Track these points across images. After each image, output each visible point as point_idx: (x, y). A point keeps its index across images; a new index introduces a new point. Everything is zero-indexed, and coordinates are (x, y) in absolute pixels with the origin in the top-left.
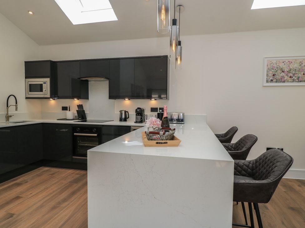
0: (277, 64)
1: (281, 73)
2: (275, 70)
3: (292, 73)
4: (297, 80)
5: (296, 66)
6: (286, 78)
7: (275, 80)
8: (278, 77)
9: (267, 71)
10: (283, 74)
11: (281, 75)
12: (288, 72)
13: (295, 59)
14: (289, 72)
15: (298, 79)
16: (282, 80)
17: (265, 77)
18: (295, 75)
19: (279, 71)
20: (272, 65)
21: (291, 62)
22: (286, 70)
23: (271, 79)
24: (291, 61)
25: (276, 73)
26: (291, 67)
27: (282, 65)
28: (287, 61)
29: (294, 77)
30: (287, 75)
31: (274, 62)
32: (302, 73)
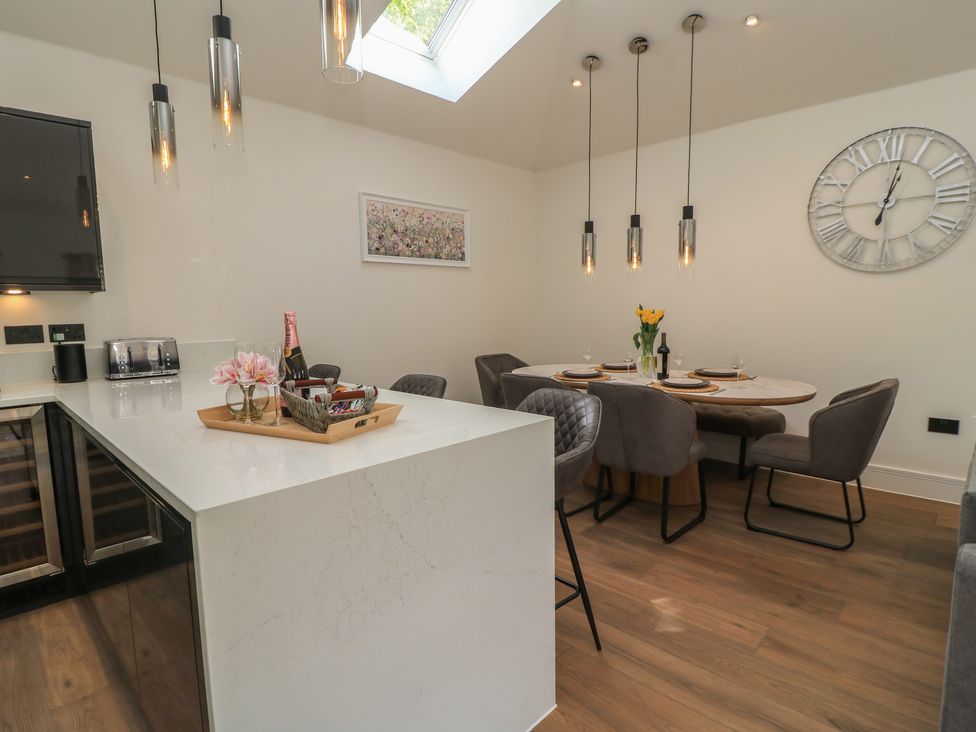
0: (385, 214)
1: (392, 236)
2: (381, 226)
3: (410, 238)
4: (418, 253)
5: (413, 222)
6: (401, 246)
7: (382, 250)
8: (387, 242)
9: (368, 227)
10: (395, 237)
11: (392, 239)
13: (413, 208)
14: (404, 233)
15: (419, 251)
16: (392, 251)
17: (366, 241)
18: (415, 242)
19: (389, 231)
20: (375, 213)
21: (407, 213)
22: (400, 228)
23: (376, 245)
24: (406, 209)
25: (383, 234)
26: (408, 224)
27: (392, 216)
28: (400, 209)
29: (413, 247)
30: (402, 240)
31: (379, 206)
32: (425, 239)
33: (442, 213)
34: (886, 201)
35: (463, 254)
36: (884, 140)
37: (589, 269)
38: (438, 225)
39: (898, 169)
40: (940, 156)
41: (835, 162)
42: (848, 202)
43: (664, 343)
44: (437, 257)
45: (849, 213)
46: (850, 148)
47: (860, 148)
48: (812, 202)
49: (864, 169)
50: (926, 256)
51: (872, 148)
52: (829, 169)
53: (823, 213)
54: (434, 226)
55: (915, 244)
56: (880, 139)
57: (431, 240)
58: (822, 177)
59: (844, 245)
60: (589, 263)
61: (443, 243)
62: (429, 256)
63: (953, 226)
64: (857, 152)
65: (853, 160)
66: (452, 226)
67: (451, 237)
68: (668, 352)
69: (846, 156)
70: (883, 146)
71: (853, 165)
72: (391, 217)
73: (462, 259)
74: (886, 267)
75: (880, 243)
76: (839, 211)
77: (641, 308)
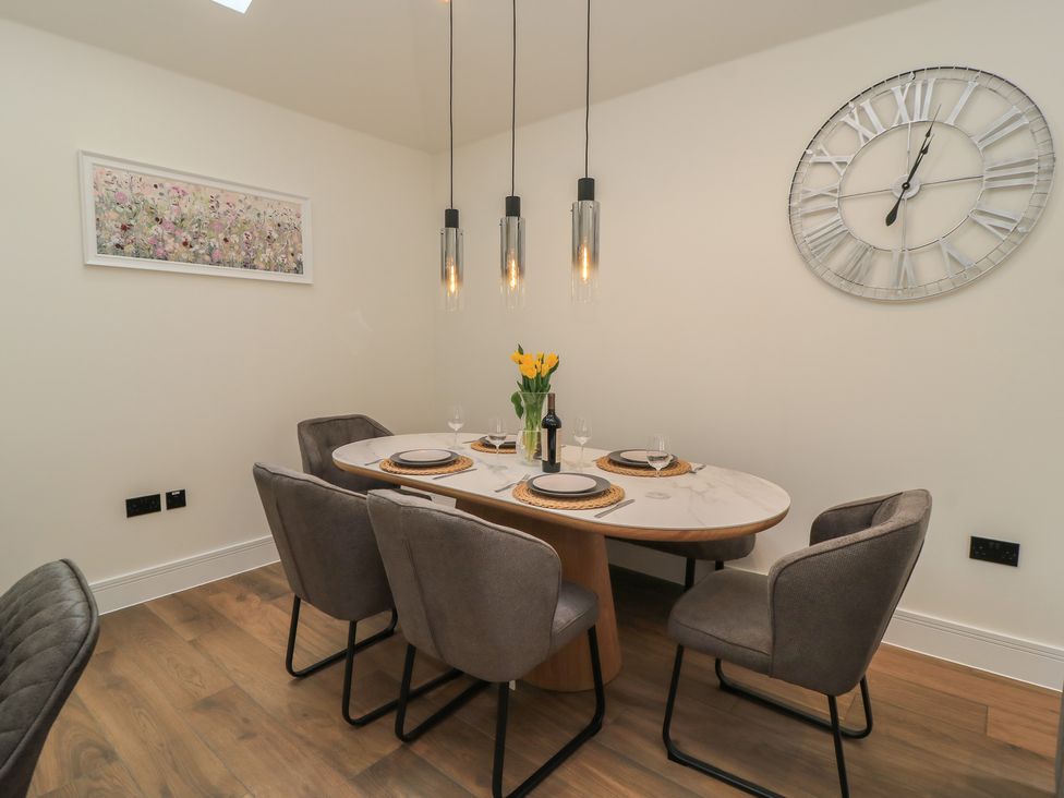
0: (136, 190)
1: (150, 227)
2: (128, 210)
3: (190, 232)
4: (207, 258)
5: (196, 207)
6: (170, 245)
7: (130, 248)
8: (140, 236)
9: (97, 210)
10: (157, 229)
11: (152, 231)
12: (175, 223)
13: (196, 185)
14: (180, 223)
15: (210, 255)
16: (154, 251)
17: (92, 232)
18: (201, 240)
19: (143, 217)
20: (114, 187)
21: (184, 193)
22: (169, 216)
23: (115, 240)
24: (182, 187)
25: (132, 222)
26: (185, 211)
27: (151, 196)
28: (168, 185)
29: (197, 247)
30: (173, 235)
31: (123, 177)
32: (222, 236)
33: (256, 198)
34: (906, 187)
35: (300, 263)
36: (903, 90)
37: (453, 287)
38: (252, 217)
39: (928, 135)
40: (989, 110)
41: (829, 128)
42: (848, 191)
43: (551, 412)
44: (246, 265)
45: (848, 207)
46: (851, 105)
47: (866, 103)
48: (796, 191)
49: (871, 136)
50: (967, 277)
51: (884, 102)
52: (820, 139)
53: (811, 207)
54: (242, 217)
55: (950, 256)
56: (895, 87)
57: (234, 238)
58: (809, 152)
59: (841, 259)
60: (453, 278)
61: (260, 245)
62: (231, 264)
63: (1010, 227)
64: (861, 110)
65: (855, 123)
66: (278, 220)
67: (275, 235)
69: (845, 118)
70: (901, 98)
71: (857, 131)
72: (148, 197)
73: (298, 269)
74: (906, 294)
75: (896, 256)
76: (834, 204)
77: (521, 351)
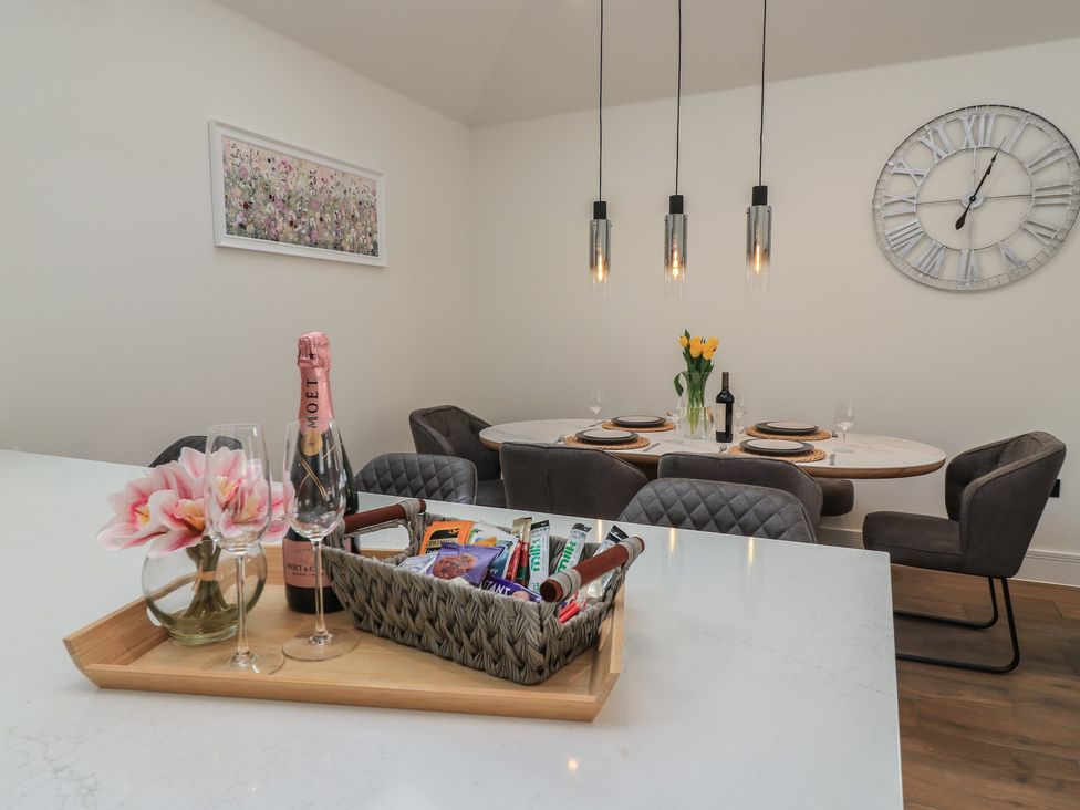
0: (255, 165)
1: (266, 204)
2: (248, 185)
3: (295, 211)
4: (308, 238)
5: (299, 184)
6: (281, 225)
7: (250, 228)
8: (258, 215)
9: (226, 186)
10: (270, 208)
11: (267, 210)
12: (284, 201)
13: (299, 160)
14: (286, 202)
15: (310, 236)
16: (266, 232)
17: (223, 210)
18: (303, 220)
19: (261, 195)
20: (238, 161)
21: (291, 169)
22: (280, 194)
23: (240, 220)
24: (289, 161)
25: (252, 199)
26: (291, 187)
27: (266, 169)
28: (278, 159)
29: (300, 227)
30: (282, 214)
31: (245, 150)
32: (318, 215)
33: (343, 174)
34: (973, 199)
35: (375, 244)
36: (970, 119)
37: (600, 275)
38: (337, 193)
39: (993, 160)
40: (1034, 144)
41: (907, 145)
42: (924, 198)
43: (725, 388)
44: (337, 246)
45: (924, 212)
46: (927, 128)
47: (939, 126)
48: (878, 196)
49: (944, 155)
50: (1019, 271)
51: (953, 129)
52: (900, 153)
53: (891, 211)
54: (333, 195)
55: (1007, 256)
56: (963, 116)
57: (327, 218)
58: (891, 163)
59: (916, 257)
60: (600, 266)
61: (346, 224)
62: (325, 245)
63: (1052, 235)
64: (935, 132)
65: (930, 143)
66: (360, 197)
67: (357, 215)
68: (732, 401)
69: (923, 138)
70: (968, 127)
71: (931, 150)
72: (263, 172)
73: (374, 253)
74: (972, 285)
75: (965, 253)
76: (913, 209)
77: (687, 335)
